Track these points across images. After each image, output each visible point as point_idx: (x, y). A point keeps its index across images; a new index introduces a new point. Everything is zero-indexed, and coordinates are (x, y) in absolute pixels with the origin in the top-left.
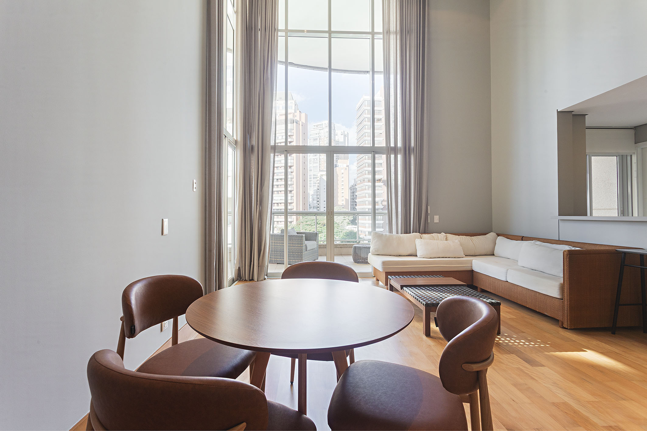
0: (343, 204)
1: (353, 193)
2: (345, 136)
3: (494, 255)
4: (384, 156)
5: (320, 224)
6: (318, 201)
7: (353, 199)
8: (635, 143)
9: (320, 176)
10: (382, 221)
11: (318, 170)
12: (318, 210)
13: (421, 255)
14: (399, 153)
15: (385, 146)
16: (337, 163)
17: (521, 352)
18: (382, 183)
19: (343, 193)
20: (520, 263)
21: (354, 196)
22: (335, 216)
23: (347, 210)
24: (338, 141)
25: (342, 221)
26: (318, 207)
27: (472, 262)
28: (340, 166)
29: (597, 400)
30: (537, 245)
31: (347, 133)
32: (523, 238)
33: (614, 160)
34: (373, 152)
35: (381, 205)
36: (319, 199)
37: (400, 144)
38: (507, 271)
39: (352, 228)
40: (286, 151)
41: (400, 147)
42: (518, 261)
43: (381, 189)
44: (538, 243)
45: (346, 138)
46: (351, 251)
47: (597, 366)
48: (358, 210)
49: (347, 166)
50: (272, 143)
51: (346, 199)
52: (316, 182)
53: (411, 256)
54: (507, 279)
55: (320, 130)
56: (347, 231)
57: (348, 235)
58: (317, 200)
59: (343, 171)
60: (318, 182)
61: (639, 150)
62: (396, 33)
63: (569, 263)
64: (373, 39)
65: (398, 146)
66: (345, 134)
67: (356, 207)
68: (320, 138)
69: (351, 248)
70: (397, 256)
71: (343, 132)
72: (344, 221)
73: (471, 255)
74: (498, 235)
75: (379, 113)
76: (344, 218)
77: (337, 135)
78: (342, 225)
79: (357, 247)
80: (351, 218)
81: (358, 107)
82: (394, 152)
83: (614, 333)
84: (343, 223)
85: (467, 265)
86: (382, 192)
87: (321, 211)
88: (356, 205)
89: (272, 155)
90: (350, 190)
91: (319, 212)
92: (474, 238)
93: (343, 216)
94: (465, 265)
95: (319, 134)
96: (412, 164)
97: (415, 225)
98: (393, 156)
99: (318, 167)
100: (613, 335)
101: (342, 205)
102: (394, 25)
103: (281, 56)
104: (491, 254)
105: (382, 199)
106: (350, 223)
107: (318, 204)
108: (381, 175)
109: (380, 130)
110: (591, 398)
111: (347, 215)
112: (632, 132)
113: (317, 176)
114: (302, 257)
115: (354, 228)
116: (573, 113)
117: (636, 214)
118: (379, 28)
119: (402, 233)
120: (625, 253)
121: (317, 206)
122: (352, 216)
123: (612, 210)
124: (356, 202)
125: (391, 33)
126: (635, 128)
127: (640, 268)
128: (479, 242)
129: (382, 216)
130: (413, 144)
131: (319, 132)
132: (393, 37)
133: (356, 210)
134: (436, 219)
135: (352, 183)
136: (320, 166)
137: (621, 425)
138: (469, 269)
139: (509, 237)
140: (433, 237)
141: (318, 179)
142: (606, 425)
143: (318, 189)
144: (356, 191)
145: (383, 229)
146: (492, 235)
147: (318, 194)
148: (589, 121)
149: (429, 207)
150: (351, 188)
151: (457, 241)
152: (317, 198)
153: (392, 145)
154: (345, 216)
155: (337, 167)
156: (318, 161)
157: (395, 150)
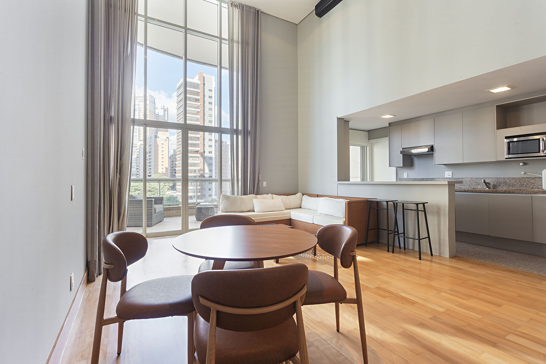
0: (163, 172)
1: (173, 162)
2: (165, 110)
3: (301, 208)
4: (229, 136)
5: (140, 190)
6: (138, 169)
7: (173, 168)
8: (368, 140)
9: (140, 146)
10: (199, 187)
11: (138, 140)
12: (138, 177)
13: (257, 211)
14: (240, 134)
15: (229, 128)
16: (158, 134)
17: (330, 262)
18: (199, 154)
19: (163, 162)
20: (319, 212)
21: (173, 165)
22: (190, 182)
23: (167, 178)
24: (158, 114)
25: (163, 187)
26: (138, 174)
27: (290, 213)
28: (160, 138)
29: (369, 278)
30: (328, 199)
31: (166, 108)
32: (318, 196)
33: (359, 148)
34: (220, 131)
35: (198, 173)
36: (139, 166)
37: (240, 128)
38: (314, 217)
39: (172, 194)
40: (145, 124)
41: (240, 130)
42: (317, 211)
43: (199, 159)
44: (328, 198)
45: (166, 112)
46: (194, 211)
47: (365, 262)
48: (177, 178)
49: (167, 138)
50: (132, 117)
51: (166, 167)
52: (135, 150)
53: (249, 211)
54: (313, 222)
55: (139, 101)
56: (168, 196)
57: (168, 200)
58: (136, 167)
59: (163, 142)
60: (138, 150)
61: (370, 143)
62: (238, 42)
63: (348, 208)
64: (221, 43)
65: (239, 129)
66: (165, 109)
67: (176, 175)
68: (140, 109)
69: (194, 209)
70: (240, 212)
71: (163, 106)
72: (165, 187)
73: (288, 208)
74: (303, 195)
75: (197, 94)
76: (164, 185)
77: (157, 108)
78: (163, 190)
79: (200, 207)
80: (171, 184)
81: (178, 86)
82: (236, 133)
83: (366, 246)
84: (163, 189)
85: (287, 216)
86: (199, 162)
87: (140, 178)
88: (175, 173)
89: (132, 127)
90: (169, 159)
91: (138, 179)
92: (290, 197)
93: (164, 183)
94: (286, 216)
95: (139, 105)
96: (249, 143)
97: (251, 189)
98: (235, 136)
99: (138, 136)
100: (366, 247)
101: (161, 172)
102: (237, 36)
103: (140, 38)
104: (300, 207)
105: (199, 168)
106: (170, 188)
107: (138, 172)
108: (198, 148)
109: (198, 109)
110: (366, 278)
111: (168, 182)
112: (367, 133)
113: (137, 145)
114: (152, 219)
115: (174, 194)
116: (344, 120)
117: (368, 180)
118: (225, 35)
119: (241, 195)
120: (371, 201)
121: (136, 173)
122: (172, 183)
123: (358, 178)
124: (175, 170)
125: (234, 42)
126: (368, 131)
127: (376, 209)
128: (293, 200)
129: (199, 183)
130: (249, 129)
131: (138, 104)
132: (235, 45)
133: (176, 177)
134: (265, 184)
135: (172, 153)
136: (139, 135)
137: (380, 286)
138: (289, 218)
139: (309, 195)
140: (264, 197)
141: (138, 148)
142: (375, 287)
143: (138, 158)
144: (176, 160)
145: (200, 194)
146: (299, 194)
147: (137, 162)
148: (351, 125)
149: (260, 175)
150: (170, 158)
151: (280, 199)
152: (136, 166)
153: (235, 128)
154: (166, 183)
155: (158, 139)
156: (138, 131)
157: (236, 132)
